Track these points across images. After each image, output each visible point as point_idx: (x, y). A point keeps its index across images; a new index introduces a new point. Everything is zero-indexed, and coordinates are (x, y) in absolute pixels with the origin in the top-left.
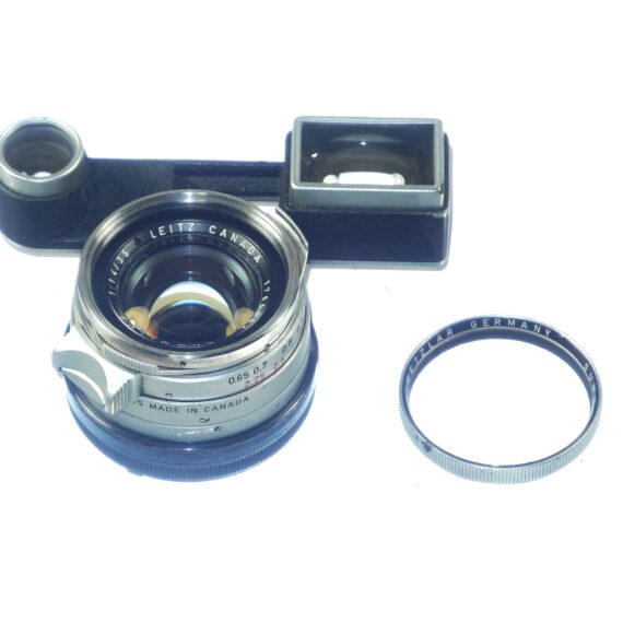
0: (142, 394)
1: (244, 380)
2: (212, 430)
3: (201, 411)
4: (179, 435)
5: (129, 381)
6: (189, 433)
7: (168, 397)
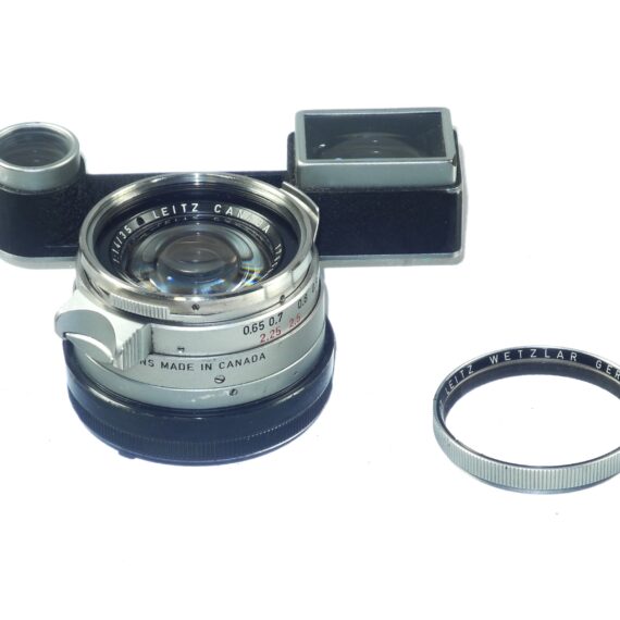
0: (152, 352)
1: (259, 332)
2: (228, 393)
3: (215, 367)
4: (193, 401)
5: (138, 331)
6: (203, 398)
7: (180, 352)
